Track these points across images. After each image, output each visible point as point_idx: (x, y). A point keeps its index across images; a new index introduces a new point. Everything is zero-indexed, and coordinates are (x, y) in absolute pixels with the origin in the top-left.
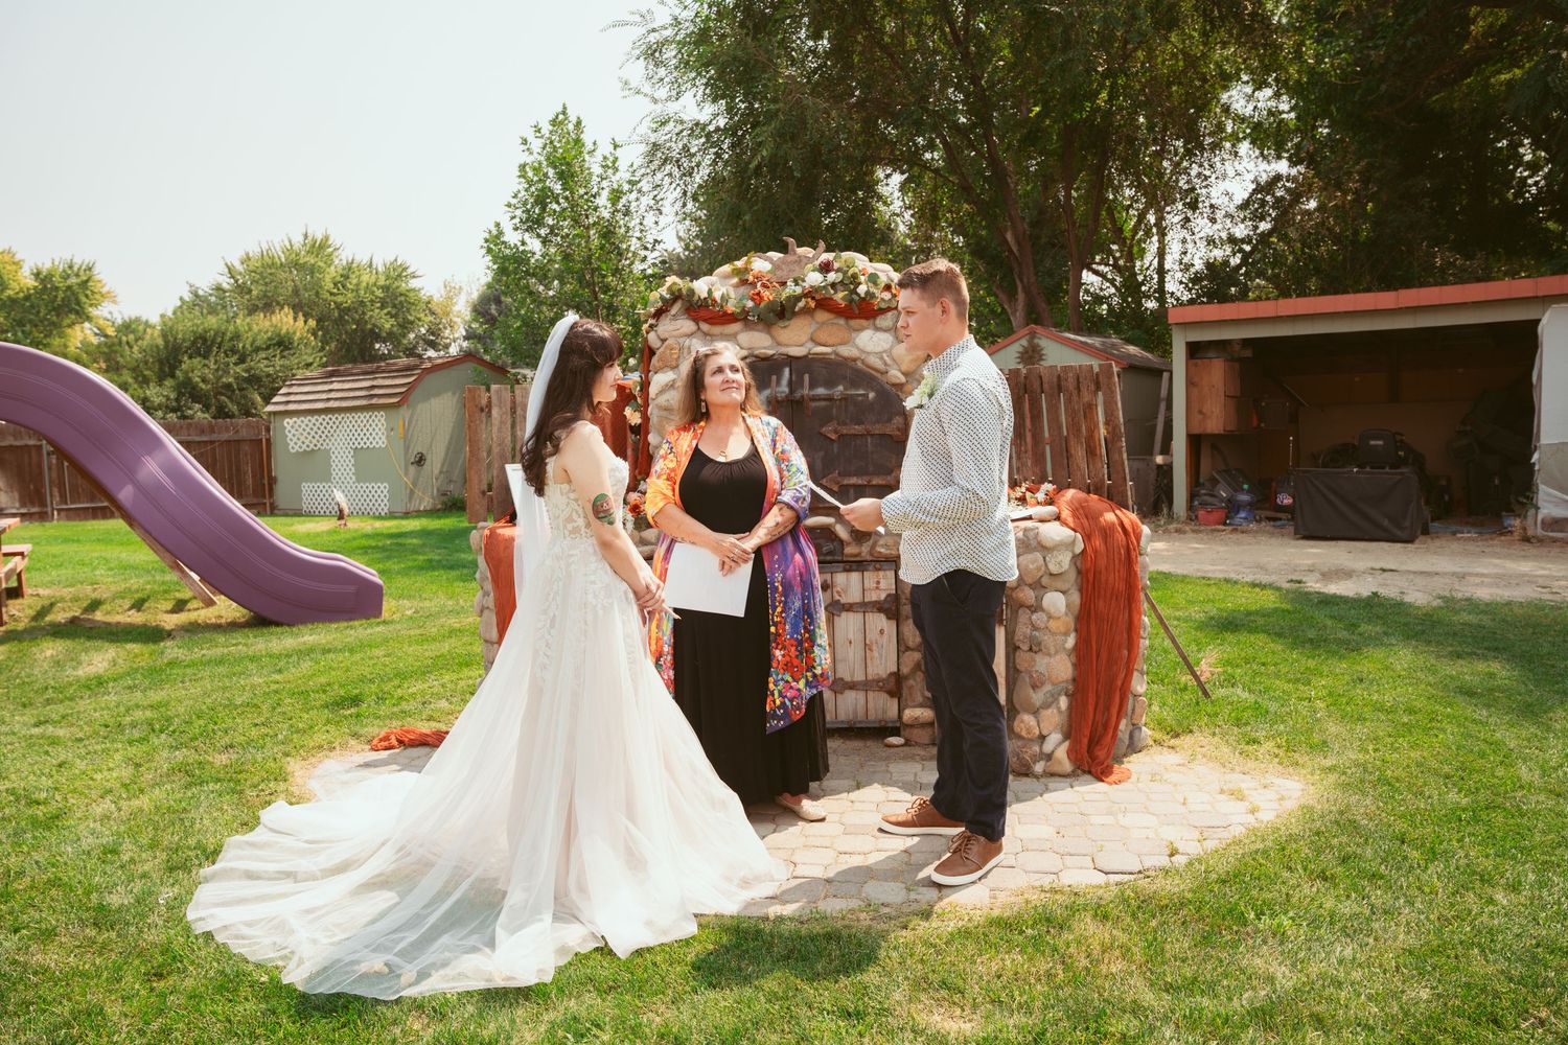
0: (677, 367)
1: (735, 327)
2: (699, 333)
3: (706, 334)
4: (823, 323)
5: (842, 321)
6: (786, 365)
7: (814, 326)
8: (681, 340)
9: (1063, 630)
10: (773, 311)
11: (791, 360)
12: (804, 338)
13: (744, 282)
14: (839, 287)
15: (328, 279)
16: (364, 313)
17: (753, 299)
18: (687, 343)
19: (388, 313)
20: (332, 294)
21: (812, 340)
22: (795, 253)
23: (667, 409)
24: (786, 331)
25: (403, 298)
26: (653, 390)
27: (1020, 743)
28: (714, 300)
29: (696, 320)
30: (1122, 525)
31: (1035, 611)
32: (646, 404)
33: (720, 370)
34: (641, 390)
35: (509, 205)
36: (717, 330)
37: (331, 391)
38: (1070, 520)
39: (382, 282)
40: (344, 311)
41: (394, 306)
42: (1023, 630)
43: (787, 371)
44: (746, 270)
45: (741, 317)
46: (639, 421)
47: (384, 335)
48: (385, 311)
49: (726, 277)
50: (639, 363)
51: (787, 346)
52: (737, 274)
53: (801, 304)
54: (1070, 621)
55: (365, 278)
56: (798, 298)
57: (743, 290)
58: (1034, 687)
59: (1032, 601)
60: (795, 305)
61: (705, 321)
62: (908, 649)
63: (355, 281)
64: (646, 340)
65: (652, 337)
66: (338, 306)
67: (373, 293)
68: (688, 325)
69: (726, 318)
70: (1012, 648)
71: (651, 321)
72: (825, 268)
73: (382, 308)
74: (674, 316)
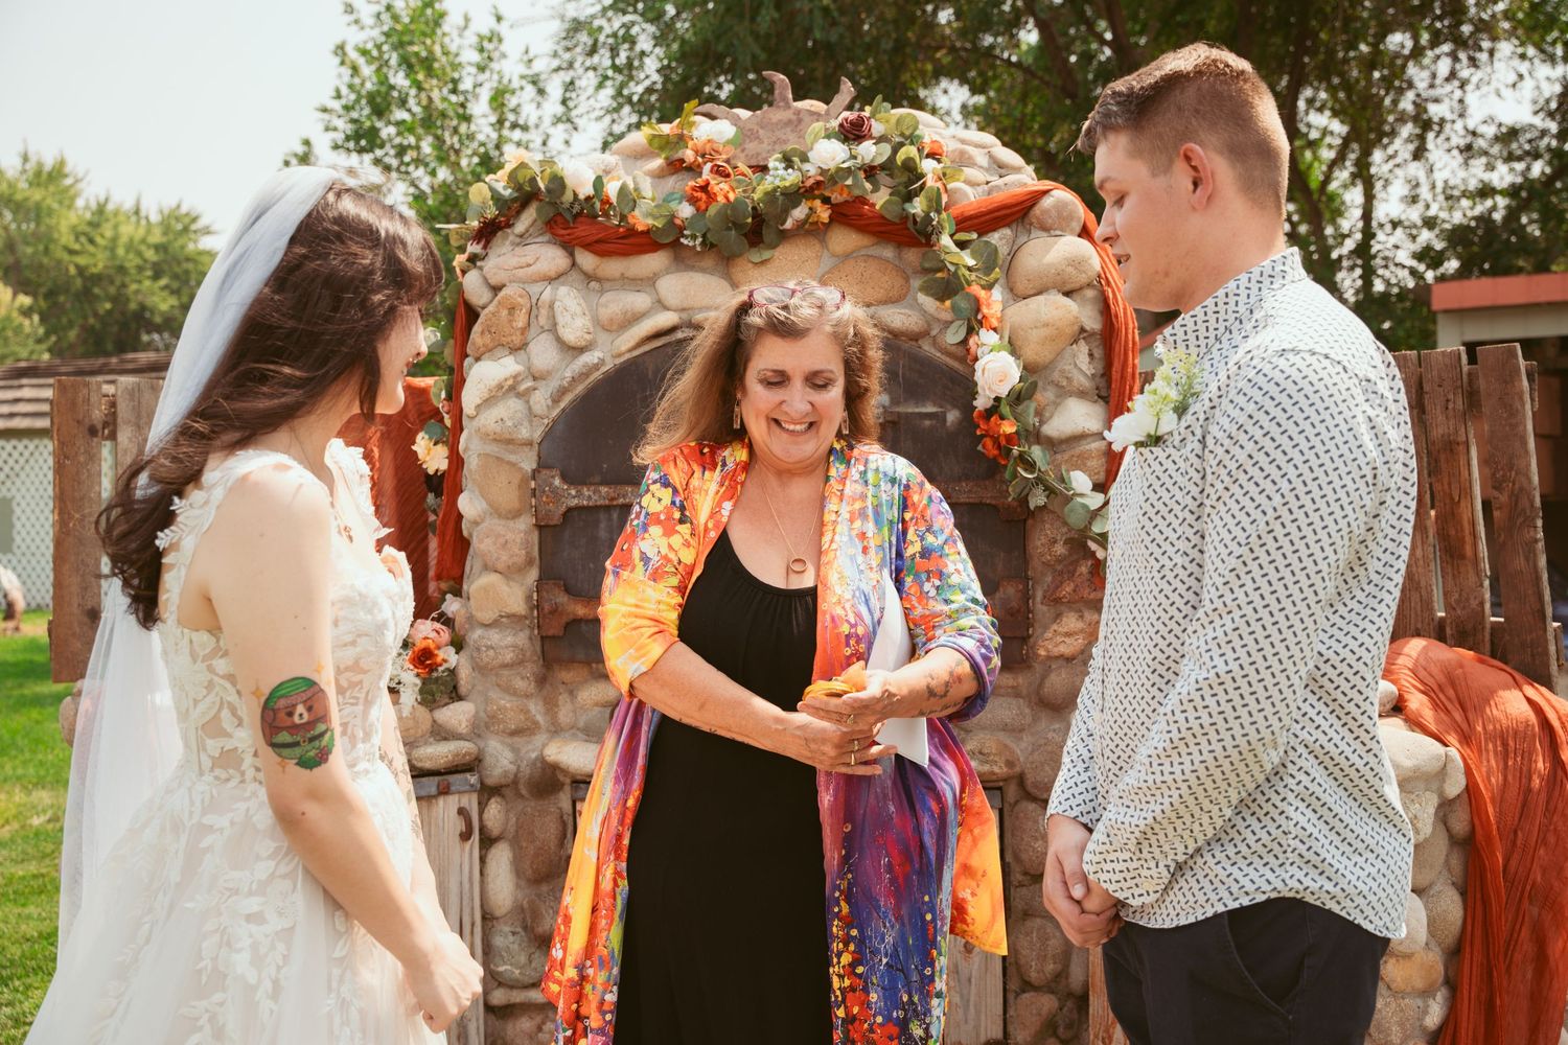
0: (524, 346)
1: (653, 261)
2: (574, 275)
3: (589, 277)
4: (847, 256)
5: (888, 252)
7: (826, 265)
8: (535, 289)
9: (1419, 984)
10: (737, 225)
13: (676, 166)
14: (882, 177)
15: (64, 227)
16: (124, 286)
17: (693, 201)
18: (547, 295)
19: (166, 287)
20: (72, 252)
22: (788, 107)
23: (509, 442)
24: (764, 270)
25: (190, 266)
26: (470, 397)
28: (606, 202)
29: (568, 246)
30: (1545, 723)
32: (458, 427)
34: (449, 398)
35: (325, 110)
36: (614, 267)
37: (17, 401)
38: (1428, 716)
39: (157, 237)
40: (91, 280)
41: (175, 277)
44: (681, 140)
45: (665, 240)
46: (444, 465)
47: (158, 319)
48: (163, 282)
49: (639, 155)
50: (445, 339)
52: (661, 149)
53: (799, 213)
54: (1435, 960)
55: (127, 230)
56: (794, 196)
57: (672, 183)
60: (785, 213)
61: (592, 246)
62: (1027, 986)
63: (109, 233)
64: (460, 290)
65: (473, 285)
66: (81, 270)
67: (139, 254)
68: (548, 257)
69: (633, 241)
71: (473, 248)
72: (853, 133)
73: (156, 276)
74: (521, 236)
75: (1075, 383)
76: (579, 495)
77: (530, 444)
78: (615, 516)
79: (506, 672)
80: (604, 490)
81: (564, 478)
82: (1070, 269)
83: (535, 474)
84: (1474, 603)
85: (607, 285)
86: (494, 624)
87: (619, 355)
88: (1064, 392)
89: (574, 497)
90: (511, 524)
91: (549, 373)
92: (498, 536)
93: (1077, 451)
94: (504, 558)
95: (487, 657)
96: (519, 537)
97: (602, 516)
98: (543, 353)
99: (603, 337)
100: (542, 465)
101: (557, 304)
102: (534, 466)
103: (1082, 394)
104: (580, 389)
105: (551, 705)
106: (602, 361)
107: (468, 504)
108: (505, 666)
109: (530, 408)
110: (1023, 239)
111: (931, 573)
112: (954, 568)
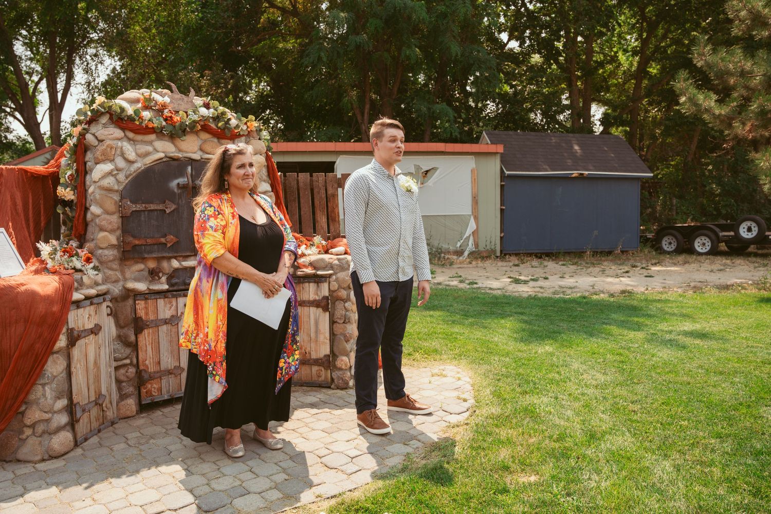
0: (113, 160)
1: (153, 137)
2: (125, 139)
3: (129, 139)
4: (206, 140)
5: (216, 140)
6: (188, 165)
7: (200, 142)
8: (115, 142)
10: (179, 129)
11: (192, 161)
12: (196, 148)
17: (164, 120)
18: (120, 144)
21: (201, 150)
22: (178, 93)
23: (109, 190)
24: (184, 142)
26: (93, 176)
27: (341, 373)
28: (141, 118)
29: (123, 129)
31: (346, 302)
32: (84, 185)
33: (242, 166)
34: (76, 176)
36: (140, 137)
42: (339, 312)
43: (189, 169)
46: (73, 197)
51: (187, 152)
57: (151, 113)
58: (347, 341)
59: (345, 297)
61: (132, 131)
68: (118, 133)
69: (148, 130)
70: (332, 322)
72: (207, 106)
74: (104, 124)
75: (263, 178)
76: (136, 207)
77: (117, 191)
78: (146, 213)
79: (109, 263)
80: (144, 205)
81: (131, 202)
82: (262, 149)
83: (121, 201)
84: (338, 231)
85: (136, 143)
86: (106, 248)
87: (146, 165)
89: (134, 208)
90: (112, 216)
91: (123, 169)
92: (108, 220)
94: (110, 227)
95: (104, 259)
96: (115, 220)
97: (142, 213)
98: (121, 163)
99: (139, 159)
100: (122, 198)
101: (124, 148)
102: (119, 198)
103: (264, 181)
104: (134, 174)
105: (123, 273)
106: (141, 167)
107: (95, 209)
108: (110, 261)
109: (117, 180)
110: (248, 140)
111: (283, 225)
112: (286, 223)
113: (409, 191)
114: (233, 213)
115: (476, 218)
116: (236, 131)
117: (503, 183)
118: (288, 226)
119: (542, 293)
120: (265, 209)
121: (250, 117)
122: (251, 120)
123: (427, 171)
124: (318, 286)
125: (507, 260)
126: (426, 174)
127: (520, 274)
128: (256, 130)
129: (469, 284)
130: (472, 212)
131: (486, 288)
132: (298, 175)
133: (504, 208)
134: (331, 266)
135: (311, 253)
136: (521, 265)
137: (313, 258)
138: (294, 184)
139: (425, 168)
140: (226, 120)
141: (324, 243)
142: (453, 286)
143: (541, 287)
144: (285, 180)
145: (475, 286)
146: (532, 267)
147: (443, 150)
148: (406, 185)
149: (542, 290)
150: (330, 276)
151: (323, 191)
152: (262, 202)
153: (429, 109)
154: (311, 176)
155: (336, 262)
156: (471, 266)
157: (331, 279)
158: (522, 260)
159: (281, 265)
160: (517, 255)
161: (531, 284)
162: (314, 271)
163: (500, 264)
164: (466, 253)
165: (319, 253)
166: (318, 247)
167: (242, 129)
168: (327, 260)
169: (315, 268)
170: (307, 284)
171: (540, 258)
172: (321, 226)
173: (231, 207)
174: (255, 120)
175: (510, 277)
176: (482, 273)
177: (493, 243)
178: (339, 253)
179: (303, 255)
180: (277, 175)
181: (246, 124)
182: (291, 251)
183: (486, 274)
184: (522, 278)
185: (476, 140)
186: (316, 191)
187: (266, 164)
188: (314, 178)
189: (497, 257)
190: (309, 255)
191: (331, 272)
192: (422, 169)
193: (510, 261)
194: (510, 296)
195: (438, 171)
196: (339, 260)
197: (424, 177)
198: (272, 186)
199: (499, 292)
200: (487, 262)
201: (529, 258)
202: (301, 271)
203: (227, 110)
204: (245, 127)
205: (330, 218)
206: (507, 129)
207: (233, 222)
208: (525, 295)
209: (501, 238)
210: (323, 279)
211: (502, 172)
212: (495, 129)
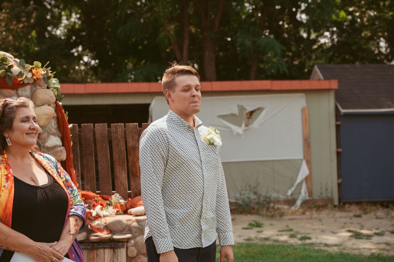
75: (52, 131)
82: (50, 99)
88: (50, 134)
93: (55, 150)
103: (54, 134)
110: (34, 89)
111: (69, 186)
112: (73, 185)
113: (211, 144)
114: (7, 175)
115: (309, 163)
116: (19, 79)
117: (338, 123)
118: (75, 188)
119: (388, 251)
120: (48, 169)
121: (36, 63)
122: (37, 67)
123: (252, 113)
124: (114, 252)
125: (347, 209)
126: (251, 115)
127: (362, 227)
128: (44, 78)
129: (301, 239)
130: (304, 157)
131: (321, 243)
132: (94, 126)
133: (340, 150)
134: (128, 229)
135: (108, 214)
136: (363, 216)
137: (109, 220)
138: (90, 135)
139: (249, 109)
140: (7, 67)
141: (122, 201)
142: (282, 242)
143: (387, 244)
144: (80, 131)
145: (308, 241)
146: (377, 218)
147: (269, 87)
148: (209, 137)
149: (388, 248)
150: (128, 240)
151: (122, 143)
152: (45, 163)
153: (254, 43)
154: (109, 126)
155: (135, 224)
156: (304, 217)
157: (129, 244)
158: (365, 210)
159: (65, 232)
160: (358, 203)
161: (375, 239)
162: (109, 235)
163: (338, 214)
164: (299, 203)
165: (117, 213)
166: (116, 207)
167: (26, 77)
168: (125, 222)
169: (111, 232)
170: (102, 251)
171: (387, 207)
172: (121, 182)
173: (6, 168)
174: (42, 67)
175: (349, 231)
176: (317, 225)
177: (329, 191)
178: (138, 214)
179: (98, 217)
180: (68, 128)
181: (31, 71)
182: (78, 216)
183: (321, 227)
184: (365, 232)
185: (307, 76)
186: (114, 143)
187: (55, 115)
188: (113, 129)
189: (335, 206)
190: (104, 216)
191: (129, 236)
192: (245, 109)
193: (350, 211)
194: (348, 254)
195: (264, 113)
196: (138, 221)
197: (249, 118)
198: (63, 140)
199: (336, 249)
200: (323, 212)
201: (374, 208)
202: (95, 236)
203: (8, 55)
204: (30, 75)
205: (130, 173)
206: (344, 61)
207: (6, 185)
208: (367, 253)
209: (339, 185)
210: (120, 244)
211: (337, 110)
212: (329, 63)
